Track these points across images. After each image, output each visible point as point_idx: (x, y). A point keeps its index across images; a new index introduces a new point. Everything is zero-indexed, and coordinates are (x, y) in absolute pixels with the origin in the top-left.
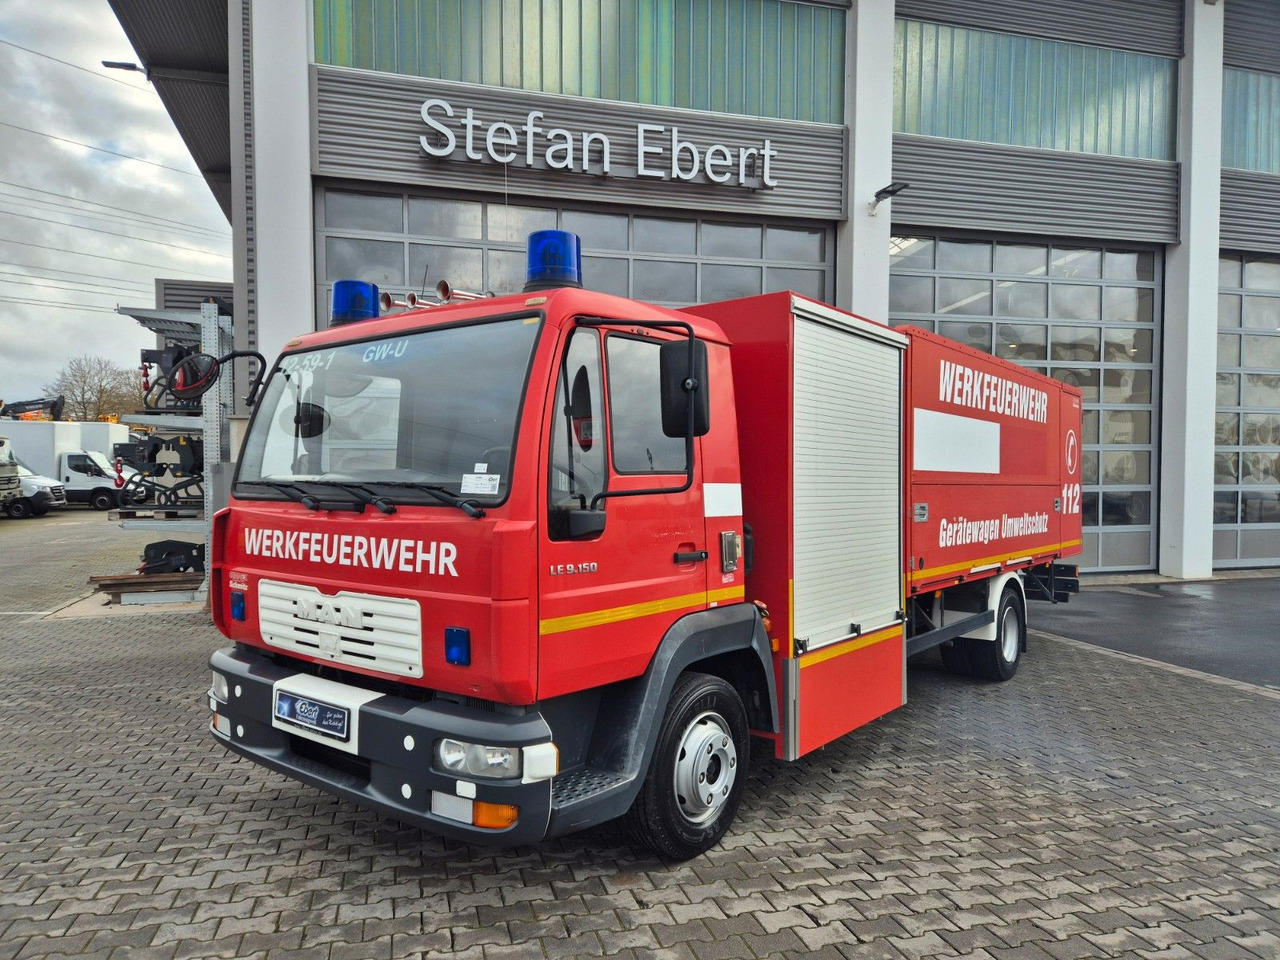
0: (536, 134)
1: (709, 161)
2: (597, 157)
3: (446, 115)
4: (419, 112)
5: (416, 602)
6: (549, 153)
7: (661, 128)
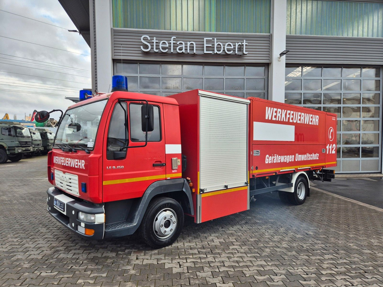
0: (174, 43)
1: (226, 47)
2: (192, 48)
3: (148, 39)
4: (141, 39)
5: (77, 176)
6: (178, 48)
7: (211, 39)
